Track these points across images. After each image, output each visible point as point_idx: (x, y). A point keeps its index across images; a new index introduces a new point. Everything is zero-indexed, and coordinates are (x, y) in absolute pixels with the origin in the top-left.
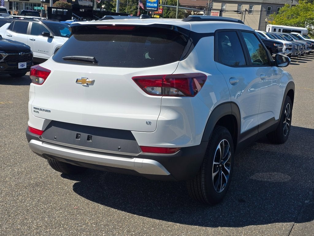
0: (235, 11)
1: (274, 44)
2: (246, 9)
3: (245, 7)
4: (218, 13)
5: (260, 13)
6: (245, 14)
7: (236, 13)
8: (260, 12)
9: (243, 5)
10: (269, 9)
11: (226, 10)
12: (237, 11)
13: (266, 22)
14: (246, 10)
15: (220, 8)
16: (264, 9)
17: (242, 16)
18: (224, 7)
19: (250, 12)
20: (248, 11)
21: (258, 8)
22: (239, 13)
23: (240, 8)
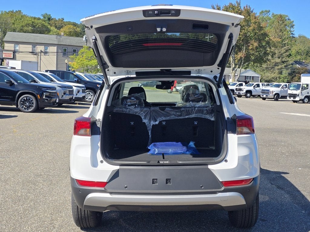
0: (31, 53)
1: (98, 85)
2: (41, 50)
3: (40, 48)
4: (11, 54)
5: (56, 55)
6: (41, 55)
7: (31, 54)
8: (56, 53)
9: (38, 46)
10: (65, 50)
11: (20, 51)
12: (32, 53)
13: (66, 63)
14: (41, 52)
15: (13, 49)
16: (60, 51)
17: (38, 57)
18: (17, 48)
19: (46, 53)
20: (43, 52)
21: (54, 49)
22: (34, 55)
23: (35, 49)
